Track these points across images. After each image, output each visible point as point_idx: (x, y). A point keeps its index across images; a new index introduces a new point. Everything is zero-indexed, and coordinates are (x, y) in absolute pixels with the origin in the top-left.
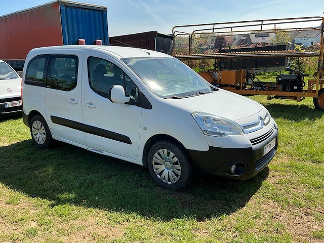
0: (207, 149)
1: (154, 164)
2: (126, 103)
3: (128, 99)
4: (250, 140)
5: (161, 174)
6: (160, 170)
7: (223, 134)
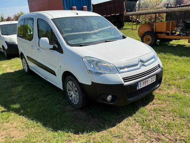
0: (90, 84)
1: (68, 90)
2: (50, 49)
3: (52, 46)
4: (123, 78)
5: (71, 96)
6: (71, 94)
7: (101, 73)
